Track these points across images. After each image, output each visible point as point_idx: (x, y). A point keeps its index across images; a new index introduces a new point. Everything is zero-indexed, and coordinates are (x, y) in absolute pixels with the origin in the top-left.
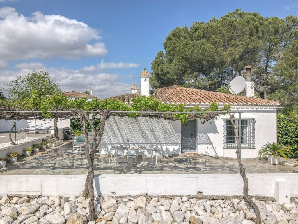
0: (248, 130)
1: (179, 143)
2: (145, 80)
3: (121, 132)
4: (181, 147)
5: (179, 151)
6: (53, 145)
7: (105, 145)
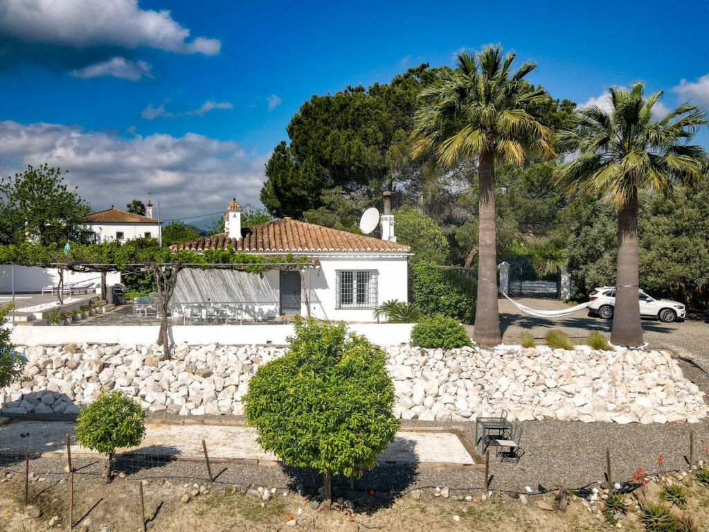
0: (370, 285)
1: (276, 302)
2: (235, 216)
3: (200, 287)
4: (278, 307)
5: (277, 312)
6: (104, 309)
7: (179, 305)
